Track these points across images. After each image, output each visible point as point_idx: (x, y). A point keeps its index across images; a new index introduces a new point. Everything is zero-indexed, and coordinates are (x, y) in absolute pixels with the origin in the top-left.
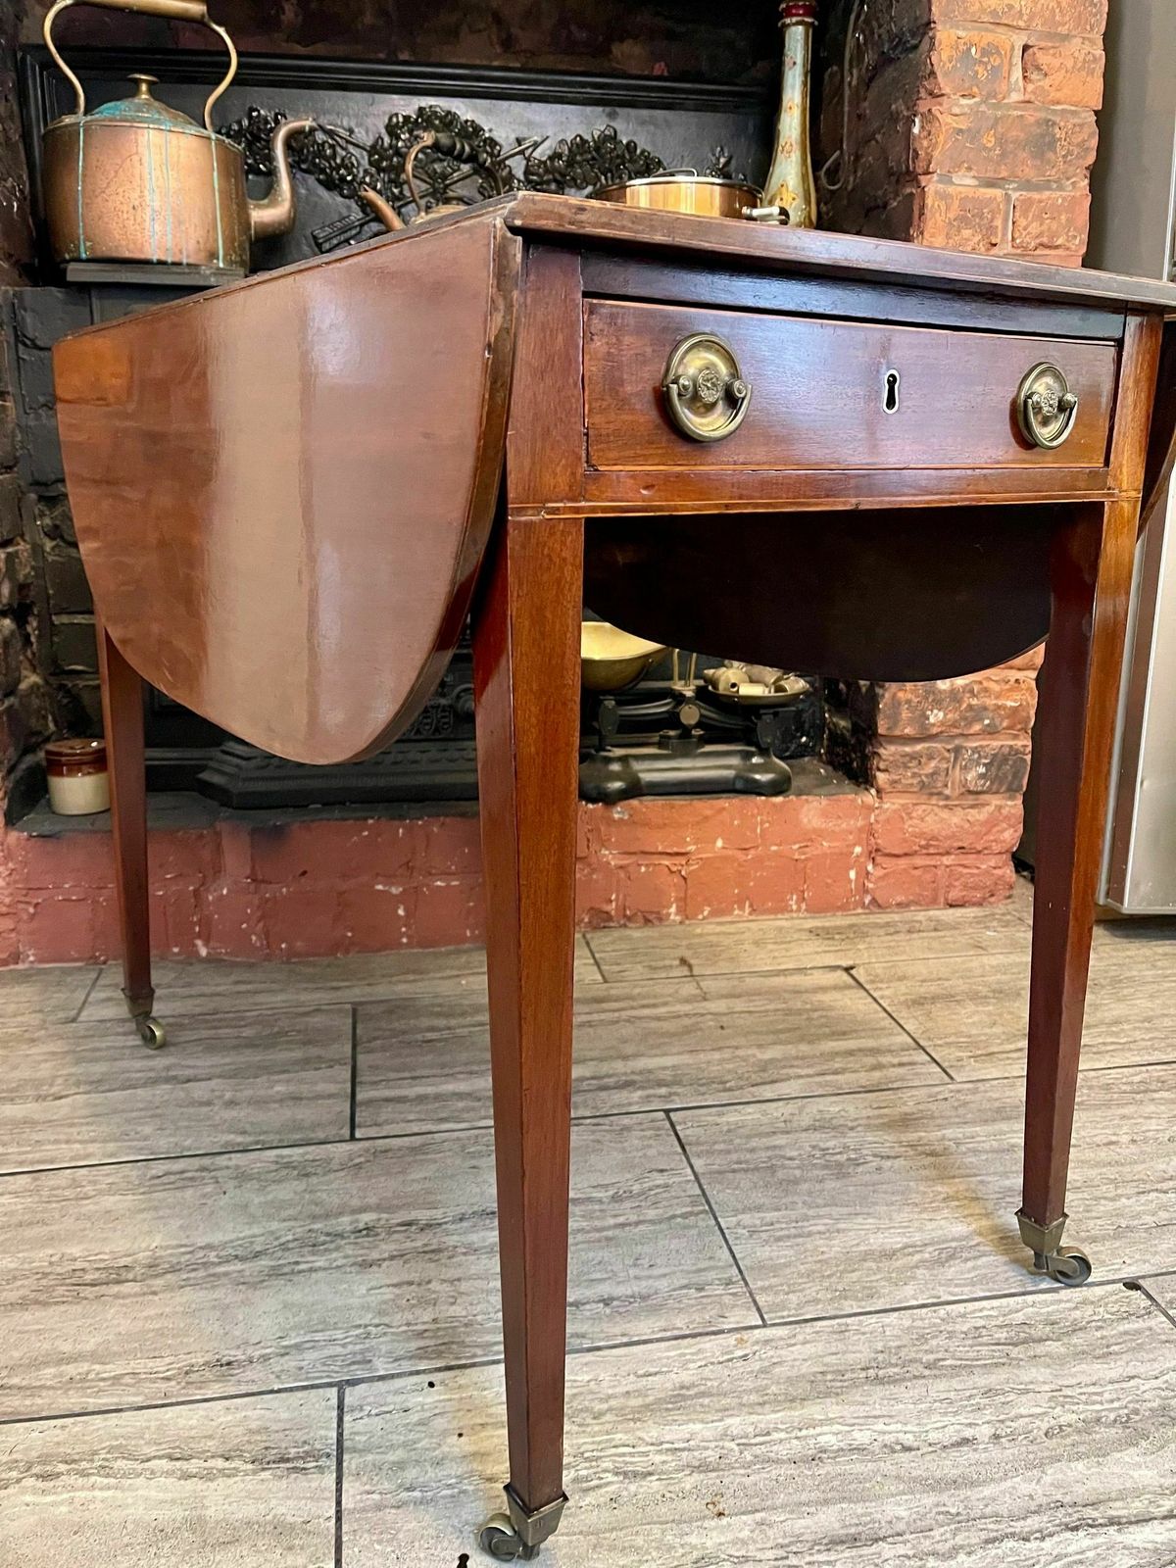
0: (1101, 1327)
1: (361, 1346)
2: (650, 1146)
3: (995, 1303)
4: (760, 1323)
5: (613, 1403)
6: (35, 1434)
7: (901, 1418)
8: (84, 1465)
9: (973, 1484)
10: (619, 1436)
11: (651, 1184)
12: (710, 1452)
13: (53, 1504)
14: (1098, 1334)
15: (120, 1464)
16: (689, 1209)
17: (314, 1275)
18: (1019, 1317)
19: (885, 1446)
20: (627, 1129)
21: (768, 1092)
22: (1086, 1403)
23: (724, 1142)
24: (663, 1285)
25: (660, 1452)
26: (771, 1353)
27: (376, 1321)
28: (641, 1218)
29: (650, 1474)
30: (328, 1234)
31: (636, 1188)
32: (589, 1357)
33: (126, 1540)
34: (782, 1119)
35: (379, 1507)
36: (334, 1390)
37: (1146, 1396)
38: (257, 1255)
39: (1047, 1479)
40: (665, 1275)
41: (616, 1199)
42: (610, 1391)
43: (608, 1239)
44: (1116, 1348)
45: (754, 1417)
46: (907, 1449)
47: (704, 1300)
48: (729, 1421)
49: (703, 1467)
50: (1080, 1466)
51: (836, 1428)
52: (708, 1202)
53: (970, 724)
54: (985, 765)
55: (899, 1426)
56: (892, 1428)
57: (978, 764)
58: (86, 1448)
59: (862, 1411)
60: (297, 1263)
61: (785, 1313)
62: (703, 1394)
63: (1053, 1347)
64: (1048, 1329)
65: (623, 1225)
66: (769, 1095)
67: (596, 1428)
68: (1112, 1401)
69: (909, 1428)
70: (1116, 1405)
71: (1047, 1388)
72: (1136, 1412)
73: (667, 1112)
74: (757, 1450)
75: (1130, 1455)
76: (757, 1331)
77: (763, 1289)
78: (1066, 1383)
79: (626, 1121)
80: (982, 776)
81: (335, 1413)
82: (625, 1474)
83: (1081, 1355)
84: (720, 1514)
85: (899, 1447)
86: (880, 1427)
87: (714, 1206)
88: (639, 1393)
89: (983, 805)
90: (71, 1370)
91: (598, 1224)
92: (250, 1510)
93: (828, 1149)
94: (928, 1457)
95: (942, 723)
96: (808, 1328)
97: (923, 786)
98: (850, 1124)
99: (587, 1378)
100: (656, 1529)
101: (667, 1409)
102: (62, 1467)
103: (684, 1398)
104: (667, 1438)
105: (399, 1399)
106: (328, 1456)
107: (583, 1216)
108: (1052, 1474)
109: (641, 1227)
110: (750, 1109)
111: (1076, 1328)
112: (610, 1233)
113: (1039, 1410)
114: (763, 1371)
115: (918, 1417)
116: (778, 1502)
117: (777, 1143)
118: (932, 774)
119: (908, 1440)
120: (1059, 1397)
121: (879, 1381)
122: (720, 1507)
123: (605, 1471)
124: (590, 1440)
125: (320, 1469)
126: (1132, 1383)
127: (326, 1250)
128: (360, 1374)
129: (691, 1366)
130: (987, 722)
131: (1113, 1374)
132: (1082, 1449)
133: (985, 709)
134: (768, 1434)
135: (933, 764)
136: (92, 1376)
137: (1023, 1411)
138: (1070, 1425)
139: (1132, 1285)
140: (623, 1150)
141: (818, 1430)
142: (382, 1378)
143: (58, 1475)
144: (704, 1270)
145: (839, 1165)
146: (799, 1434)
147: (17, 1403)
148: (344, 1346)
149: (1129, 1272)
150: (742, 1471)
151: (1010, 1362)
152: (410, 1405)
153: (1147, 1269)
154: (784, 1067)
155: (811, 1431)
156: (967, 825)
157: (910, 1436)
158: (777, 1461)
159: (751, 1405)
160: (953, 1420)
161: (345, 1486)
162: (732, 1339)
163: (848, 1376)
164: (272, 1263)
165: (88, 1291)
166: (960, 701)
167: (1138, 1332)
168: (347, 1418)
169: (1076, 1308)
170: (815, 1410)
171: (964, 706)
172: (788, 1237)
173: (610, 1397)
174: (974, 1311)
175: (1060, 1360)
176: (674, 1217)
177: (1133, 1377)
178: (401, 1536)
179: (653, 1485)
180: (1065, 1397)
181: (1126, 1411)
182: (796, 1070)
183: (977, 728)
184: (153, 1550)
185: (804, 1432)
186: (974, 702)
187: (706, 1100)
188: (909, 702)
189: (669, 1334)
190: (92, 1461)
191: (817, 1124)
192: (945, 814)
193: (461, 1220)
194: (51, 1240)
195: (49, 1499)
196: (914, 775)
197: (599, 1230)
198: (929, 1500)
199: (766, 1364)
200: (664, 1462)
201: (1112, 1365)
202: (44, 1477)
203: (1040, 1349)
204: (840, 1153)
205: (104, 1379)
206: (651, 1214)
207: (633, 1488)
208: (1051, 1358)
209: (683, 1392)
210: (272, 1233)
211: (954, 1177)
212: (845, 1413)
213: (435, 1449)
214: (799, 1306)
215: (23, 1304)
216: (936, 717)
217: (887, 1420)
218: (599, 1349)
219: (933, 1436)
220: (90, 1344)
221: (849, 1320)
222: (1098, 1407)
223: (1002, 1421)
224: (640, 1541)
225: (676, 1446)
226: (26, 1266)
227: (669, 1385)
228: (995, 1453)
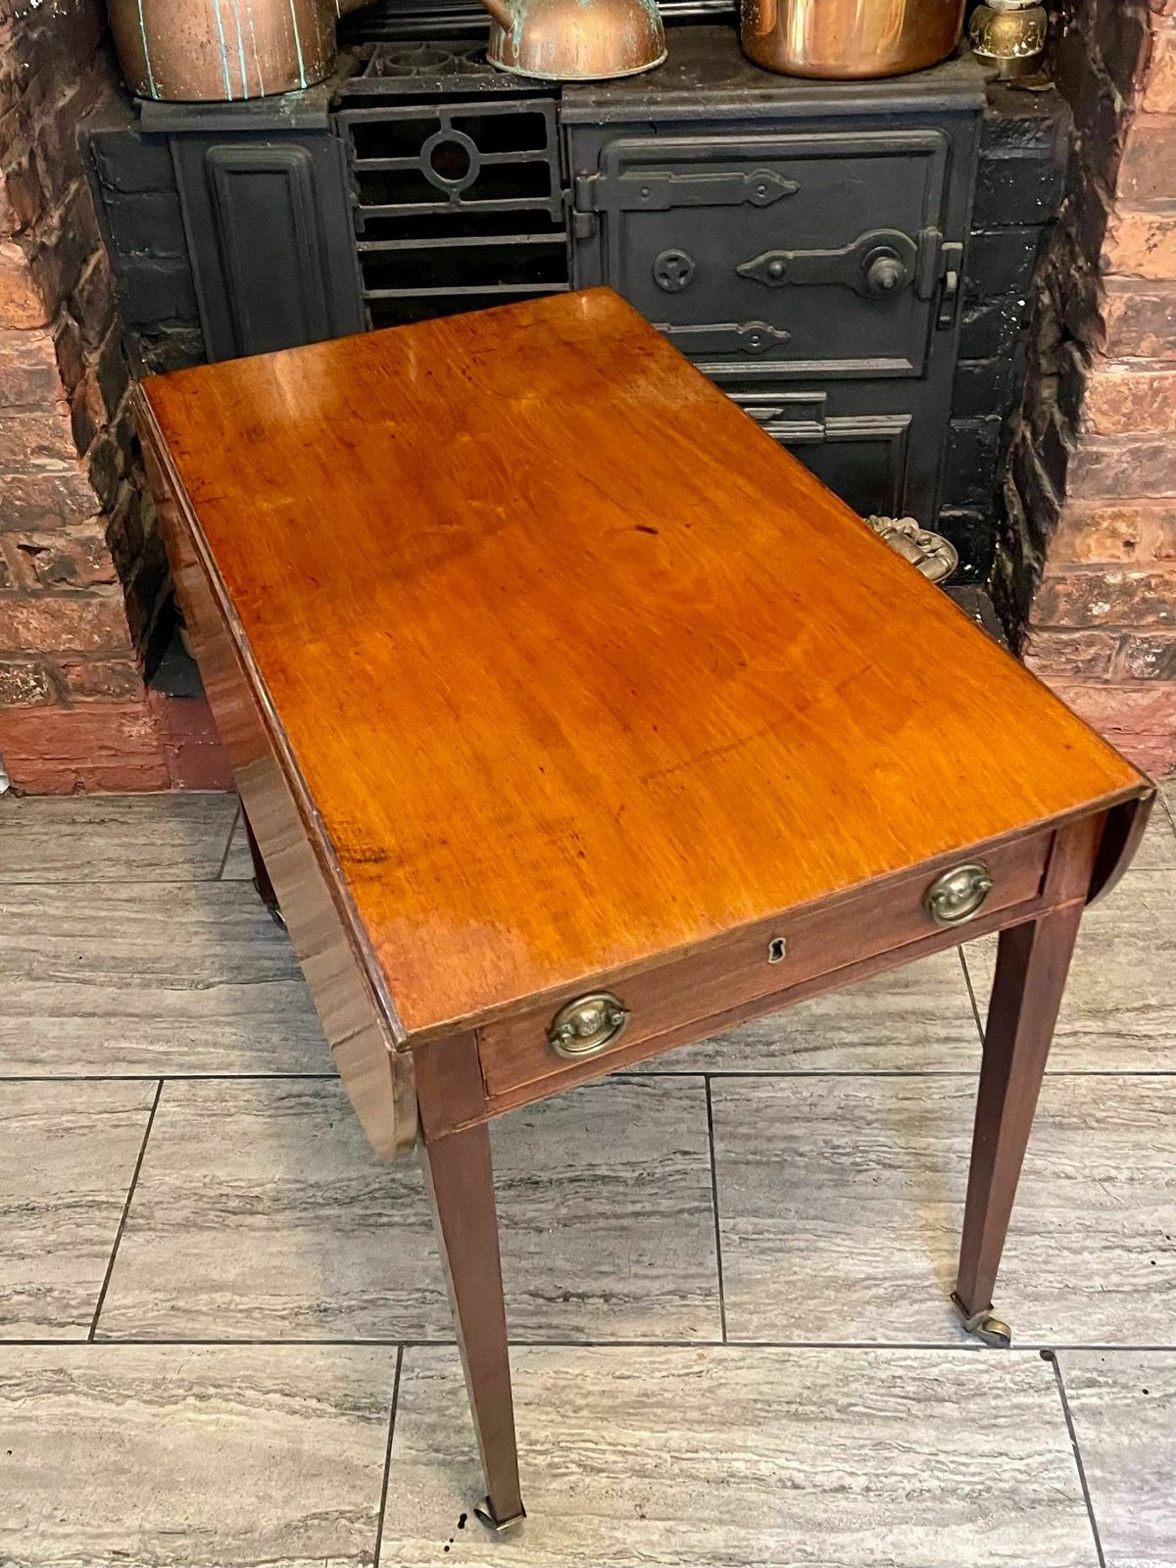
0: (998, 1396)
1: (418, 1311)
2: (682, 1120)
3: (921, 1353)
4: (721, 1340)
5: (591, 1399)
6: (195, 1357)
7: (801, 1456)
8: (226, 1390)
9: (833, 1529)
10: (588, 1432)
11: (673, 1168)
12: (649, 1460)
13: (207, 1423)
14: (993, 1403)
15: (250, 1393)
16: (697, 1204)
17: (392, 1231)
18: (934, 1372)
19: (780, 1480)
20: (667, 1094)
21: (805, 1063)
22: (952, 1472)
23: (749, 1124)
24: (655, 1287)
25: (614, 1452)
26: (721, 1373)
27: (431, 1287)
28: (655, 1208)
29: (602, 1471)
30: (405, 1187)
31: (659, 1171)
32: (582, 1351)
33: (251, 1461)
34: (809, 1101)
35: (415, 1462)
36: (395, 1349)
37: (1006, 1476)
38: (353, 1200)
39: (890, 1538)
40: (658, 1277)
41: (640, 1182)
42: (591, 1388)
43: (623, 1229)
44: (1001, 1421)
45: (691, 1434)
46: (796, 1487)
47: (684, 1310)
48: (671, 1434)
49: (641, 1473)
50: (920, 1531)
51: (750, 1456)
52: (715, 1197)
53: (1141, 615)
54: (1155, 654)
55: (796, 1464)
56: (793, 1464)
57: (1147, 653)
58: (228, 1374)
59: (773, 1443)
60: (380, 1215)
61: (744, 1334)
62: (658, 1405)
63: (949, 1409)
64: (954, 1388)
65: (637, 1214)
66: (807, 1068)
67: (574, 1421)
68: (974, 1475)
69: (804, 1467)
70: (977, 1479)
71: (926, 1450)
72: (989, 1490)
73: (708, 1076)
74: (685, 1465)
75: (966, 1530)
76: (717, 1348)
77: (735, 1305)
78: (945, 1449)
79: (669, 1084)
80: (1152, 665)
81: (394, 1371)
82: (585, 1467)
83: (970, 1422)
84: (643, 1517)
85: (789, 1484)
86: (782, 1462)
87: (719, 1203)
88: (612, 1394)
89: (1149, 690)
90: (220, 1298)
91: (618, 1209)
92: (329, 1450)
93: (839, 1147)
94: (808, 1498)
95: (1107, 615)
96: (758, 1353)
97: (1078, 670)
98: (870, 1117)
99: (577, 1372)
100: (596, 1520)
101: (629, 1414)
102: (212, 1391)
103: (644, 1405)
104: (622, 1441)
105: (440, 1365)
106: (386, 1409)
107: (607, 1198)
108: (897, 1534)
109: (653, 1220)
110: (784, 1083)
111: (978, 1394)
112: (625, 1222)
113: (911, 1471)
114: (711, 1390)
115: (814, 1458)
116: (686, 1515)
117: (796, 1132)
118: (1089, 661)
119: (799, 1478)
120: (932, 1463)
121: (796, 1417)
122: (645, 1510)
123: (572, 1462)
124: (566, 1431)
125: (380, 1421)
126: (999, 1460)
127: (403, 1204)
128: (415, 1338)
129: (657, 1374)
130: (1163, 614)
131: (987, 1448)
132: (930, 1516)
133: (1164, 602)
134: (696, 1451)
135: (1092, 651)
136: (232, 1307)
137: (899, 1469)
138: (929, 1491)
139: (1048, 1355)
140: (657, 1123)
141: (736, 1455)
142: (430, 1343)
143: (209, 1397)
144: (692, 1276)
145: (843, 1169)
146: (720, 1456)
147: (182, 1325)
148: (406, 1307)
149: (1051, 1340)
150: (669, 1482)
151: (908, 1419)
152: (446, 1373)
153: (1069, 1340)
154: (833, 1028)
155: (729, 1456)
156: (1125, 709)
157: (802, 1475)
158: (695, 1478)
159: (691, 1422)
160: (841, 1467)
161: (395, 1437)
162: (692, 1353)
163: (775, 1407)
164: (362, 1212)
165: (232, 1220)
166: (1131, 595)
167: (1029, 1407)
168: (402, 1377)
169: (986, 1372)
170: (737, 1436)
171: (1137, 599)
172: (772, 1250)
173: (589, 1393)
174: (898, 1359)
175: (948, 1423)
176: (681, 1211)
177: (1001, 1454)
178: (425, 1490)
179: (602, 1480)
180: (938, 1462)
181: (981, 1487)
182: (843, 1034)
183: (1151, 619)
184: (267, 1473)
185: (724, 1455)
186: (1150, 595)
187: (746, 1067)
188: (1068, 595)
189: (646, 1339)
190: (231, 1387)
191: (840, 1112)
192: (1102, 698)
193: (510, 1186)
194: (204, 1159)
195: (203, 1417)
196: (1069, 661)
197: (618, 1216)
198: (795, 1537)
199: (714, 1383)
200: (615, 1462)
201: (991, 1438)
202: (201, 1397)
203: (938, 1409)
204: (848, 1154)
205: (241, 1311)
206: (665, 1204)
207: (588, 1480)
208: (944, 1420)
209: (645, 1399)
210: (364, 1177)
211: (941, 1201)
212: (760, 1444)
213: (456, 1418)
214: (759, 1328)
215: (186, 1226)
216: (1100, 609)
217: (789, 1456)
218: (590, 1344)
219: (819, 1479)
220: (232, 1273)
221: (792, 1350)
222: (960, 1478)
223: (878, 1476)
224: (582, 1528)
225: (627, 1449)
226: (187, 1185)
227: (635, 1391)
228: (861, 1505)
